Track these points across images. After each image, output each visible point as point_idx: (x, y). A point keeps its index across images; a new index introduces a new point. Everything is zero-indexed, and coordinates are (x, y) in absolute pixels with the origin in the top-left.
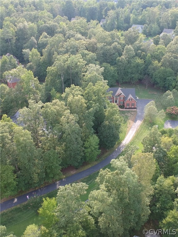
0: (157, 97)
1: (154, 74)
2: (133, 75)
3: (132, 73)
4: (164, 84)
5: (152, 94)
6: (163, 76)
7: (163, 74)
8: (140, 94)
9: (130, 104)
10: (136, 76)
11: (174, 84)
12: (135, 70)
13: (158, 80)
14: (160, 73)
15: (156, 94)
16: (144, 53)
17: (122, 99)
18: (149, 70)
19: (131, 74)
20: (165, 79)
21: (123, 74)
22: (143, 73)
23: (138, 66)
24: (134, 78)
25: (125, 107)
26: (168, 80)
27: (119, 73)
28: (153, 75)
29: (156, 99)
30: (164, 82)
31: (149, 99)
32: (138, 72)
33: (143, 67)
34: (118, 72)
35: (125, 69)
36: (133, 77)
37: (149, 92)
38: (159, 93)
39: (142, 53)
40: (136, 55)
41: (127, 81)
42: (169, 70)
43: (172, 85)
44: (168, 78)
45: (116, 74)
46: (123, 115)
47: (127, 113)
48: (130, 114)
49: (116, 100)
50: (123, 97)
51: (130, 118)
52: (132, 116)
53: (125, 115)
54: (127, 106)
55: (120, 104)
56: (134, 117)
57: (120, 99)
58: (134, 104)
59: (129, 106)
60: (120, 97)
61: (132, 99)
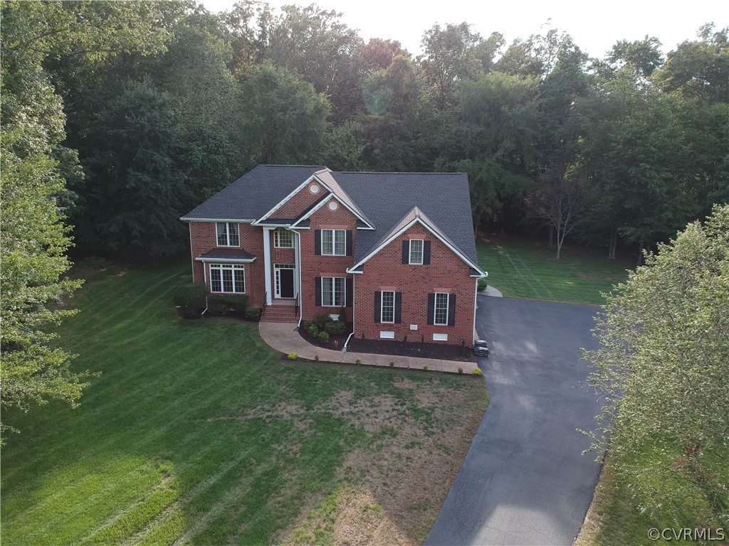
8: (515, 277)
9: (414, 302)
17: (334, 250)
25: (357, 332)
37: (581, 274)
46: (294, 407)
47: (358, 387)
48: (388, 402)
49: (287, 266)
50: (349, 233)
51: (375, 472)
52: (410, 430)
53: (319, 409)
54: (377, 319)
55: (318, 303)
56: (439, 447)
57: (318, 252)
58: (458, 301)
59: (398, 320)
60: (318, 233)
61: (434, 246)
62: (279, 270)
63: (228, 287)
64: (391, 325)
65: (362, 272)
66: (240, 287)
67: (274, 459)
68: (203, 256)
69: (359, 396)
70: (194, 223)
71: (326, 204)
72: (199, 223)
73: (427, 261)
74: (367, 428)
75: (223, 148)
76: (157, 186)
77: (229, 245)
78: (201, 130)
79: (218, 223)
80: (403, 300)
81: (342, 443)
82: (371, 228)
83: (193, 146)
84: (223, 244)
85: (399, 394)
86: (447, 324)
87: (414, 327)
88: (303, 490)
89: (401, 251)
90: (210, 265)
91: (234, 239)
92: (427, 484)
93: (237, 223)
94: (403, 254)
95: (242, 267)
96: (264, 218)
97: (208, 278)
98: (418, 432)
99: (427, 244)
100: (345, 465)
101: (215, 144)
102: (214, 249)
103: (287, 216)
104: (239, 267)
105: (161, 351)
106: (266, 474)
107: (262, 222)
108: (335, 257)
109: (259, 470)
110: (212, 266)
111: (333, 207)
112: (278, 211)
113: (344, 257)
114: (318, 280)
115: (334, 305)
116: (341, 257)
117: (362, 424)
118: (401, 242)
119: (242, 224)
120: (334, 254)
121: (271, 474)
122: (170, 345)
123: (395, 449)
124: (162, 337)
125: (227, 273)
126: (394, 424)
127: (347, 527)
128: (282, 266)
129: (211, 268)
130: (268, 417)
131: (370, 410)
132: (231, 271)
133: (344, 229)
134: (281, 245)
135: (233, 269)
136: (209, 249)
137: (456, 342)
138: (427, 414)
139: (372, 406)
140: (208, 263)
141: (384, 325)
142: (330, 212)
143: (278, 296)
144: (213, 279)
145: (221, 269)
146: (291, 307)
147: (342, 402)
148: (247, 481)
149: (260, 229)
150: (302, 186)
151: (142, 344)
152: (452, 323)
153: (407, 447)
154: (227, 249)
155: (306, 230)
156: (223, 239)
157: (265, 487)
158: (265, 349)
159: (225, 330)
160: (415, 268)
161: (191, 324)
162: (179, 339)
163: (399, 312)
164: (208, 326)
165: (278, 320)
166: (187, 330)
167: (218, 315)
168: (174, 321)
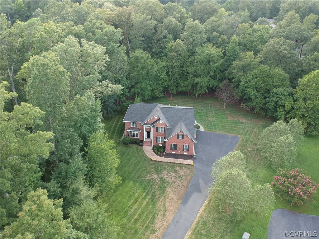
0: (247, 131)
1: (243, 80)
2: (197, 80)
3: (196, 75)
4: (264, 102)
5: (236, 122)
6: (263, 85)
7: (264, 81)
8: (209, 119)
9: (180, 146)
10: (204, 81)
11: (288, 105)
12: (203, 68)
13: (252, 93)
14: (256, 78)
15: (243, 123)
16: (225, 37)
17: (161, 131)
18: (233, 71)
19: (194, 76)
20: (268, 91)
21: (178, 77)
22: (218, 76)
23: (209, 62)
24: (199, 86)
25: (166, 151)
26: (276, 94)
27: (170, 73)
28: (240, 82)
29: (245, 135)
30: (265, 98)
31: (228, 132)
32: (208, 73)
33: (220, 62)
34: (168, 72)
35: (182, 67)
36: (197, 83)
37: (229, 117)
38: (251, 120)
39: (219, 37)
40: (209, 40)
41: (184, 89)
42: (279, 73)
43: (284, 106)
44: (274, 90)
45: (163, 76)
46: (156, 176)
47: (168, 170)
48: (173, 174)
49: (149, 132)
50: (165, 128)
51: (172, 192)
52: (178, 182)
53: (160, 176)
54: (171, 149)
55: (157, 142)
56: (183, 186)
57: (157, 131)
58: (190, 146)
59: (176, 150)
60: (157, 128)
61: (184, 136)
62: (146, 132)
63: (134, 136)
65: (168, 141)
66: (137, 136)
67: (154, 189)
68: (128, 129)
69: (168, 172)
72: (127, 122)
73: (183, 138)
74: (170, 181)
77: (134, 127)
79: (132, 122)
80: (177, 146)
81: (165, 185)
82: (170, 128)
85: (176, 171)
87: (179, 151)
88: (160, 196)
89: (177, 136)
91: (136, 125)
92: (181, 195)
93: (137, 123)
95: (138, 132)
97: (129, 134)
98: (179, 182)
99: (183, 135)
100: (166, 190)
102: (131, 127)
103: (149, 123)
106: (153, 192)
107: (143, 124)
109: (152, 192)
110: (131, 132)
112: (147, 122)
113: (163, 133)
114: (157, 137)
115: (161, 143)
117: (169, 180)
120: (161, 132)
121: (154, 192)
123: (175, 186)
126: (175, 180)
127: (168, 203)
130: (151, 178)
131: (170, 176)
133: (163, 127)
134: (147, 127)
135: (136, 132)
137: (189, 154)
138: (181, 177)
139: (171, 175)
140: (129, 131)
141: (173, 150)
142: (160, 123)
143: (146, 138)
144: (131, 135)
145: (133, 132)
146: (150, 142)
147: (164, 174)
148: (150, 194)
152: (188, 151)
153: (177, 186)
154: (134, 128)
155: (154, 127)
156: (133, 125)
157: (153, 195)
158: (146, 157)
159: (136, 149)
160: (180, 140)
161: (127, 147)
162: (126, 153)
163: (176, 148)
164: (131, 148)
165: (147, 146)
166: (127, 149)
167: (133, 143)
168: (122, 145)
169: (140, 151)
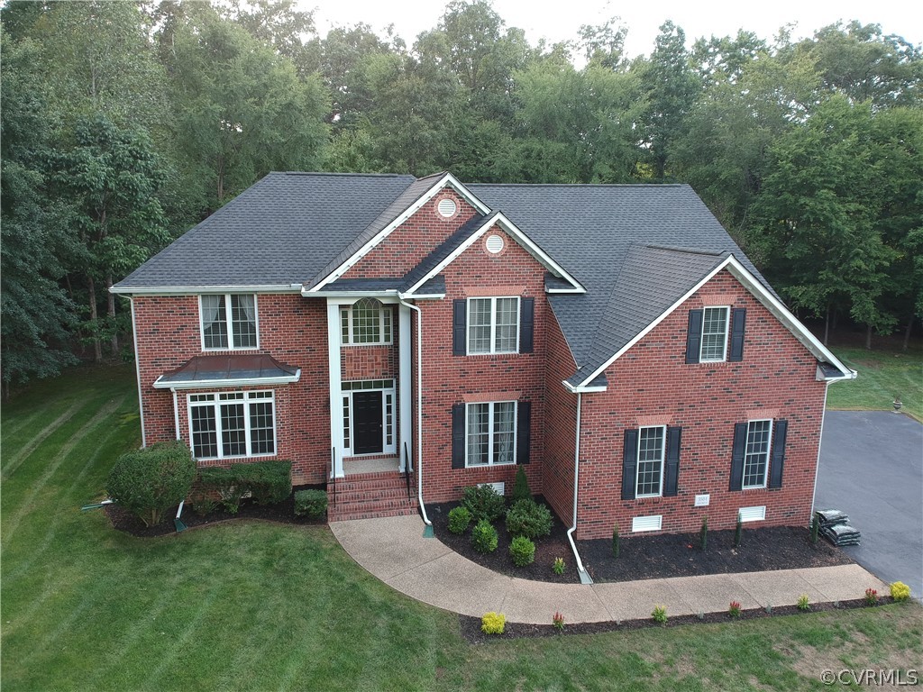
9: (706, 445)
17: (493, 344)
25: (582, 525)
49: (367, 385)
50: (527, 303)
54: (628, 492)
55: (458, 462)
57: (459, 348)
58: (790, 433)
59: (671, 489)
60: (459, 307)
61: (751, 320)
62: (349, 394)
63: (234, 444)
64: (655, 502)
65: (603, 389)
66: (263, 442)
68: (169, 375)
70: (142, 300)
71: (481, 240)
72: (157, 300)
73: (736, 353)
75: (145, 159)
76: (15, 231)
77: (231, 347)
78: (100, 125)
79: (205, 296)
80: (684, 443)
82: (579, 290)
83: (86, 153)
84: (217, 345)
86: (765, 486)
87: (702, 500)
89: (685, 335)
90: (188, 396)
91: (245, 332)
93: (251, 295)
94: (688, 341)
95: (269, 395)
96: (331, 279)
97: (184, 428)
99: (739, 316)
101: (130, 151)
102: (195, 358)
103: (384, 272)
104: (260, 395)
105: (114, 659)
107: (327, 287)
108: (499, 358)
110: (194, 399)
111: (495, 246)
112: (366, 262)
113: (515, 357)
114: (458, 412)
115: (491, 463)
116: (508, 357)
118: (686, 315)
119: (264, 296)
120: (493, 352)
122: (133, 632)
124: (97, 604)
125: (232, 414)
128: (357, 385)
129: (190, 404)
132: (241, 406)
133: (517, 293)
134: (356, 340)
135: (246, 402)
136: (181, 359)
137: (780, 520)
140: (183, 392)
141: (642, 503)
142: (487, 258)
144: (195, 428)
145: (217, 403)
146: (390, 475)
149: (319, 305)
150: (421, 202)
151: (47, 638)
152: (776, 482)
154: (228, 356)
155: (434, 300)
156: (216, 334)
158: (398, 609)
159: (258, 557)
160: (711, 370)
161: (161, 551)
162: (147, 607)
163: (673, 469)
164: (208, 552)
165: (369, 511)
166: (158, 572)
167: (220, 513)
168: (109, 545)
169: (311, 565)
